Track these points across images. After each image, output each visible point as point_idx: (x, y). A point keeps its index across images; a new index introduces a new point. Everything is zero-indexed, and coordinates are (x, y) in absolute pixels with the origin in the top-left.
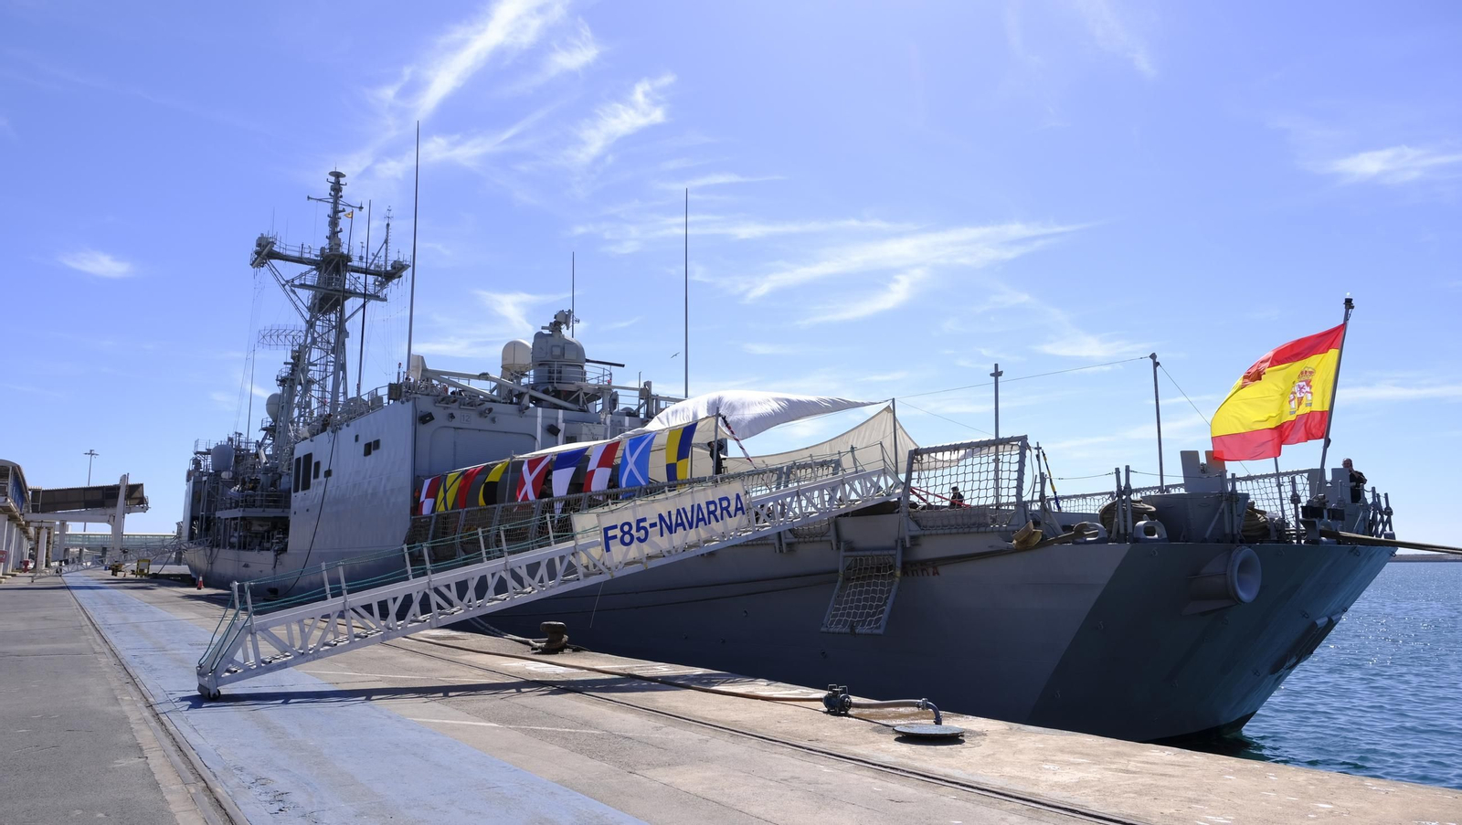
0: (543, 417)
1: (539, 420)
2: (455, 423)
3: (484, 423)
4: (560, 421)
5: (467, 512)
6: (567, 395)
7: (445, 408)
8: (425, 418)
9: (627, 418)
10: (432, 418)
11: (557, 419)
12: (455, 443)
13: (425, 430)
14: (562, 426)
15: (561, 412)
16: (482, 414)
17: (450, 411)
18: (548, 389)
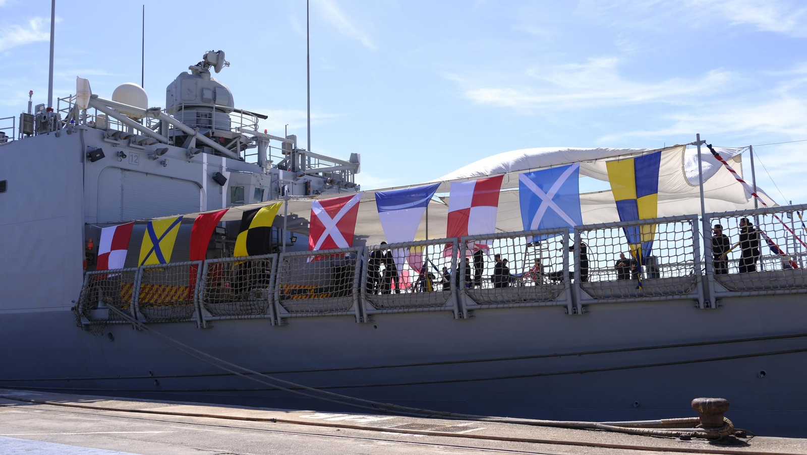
0: (209, 165)
1: (205, 167)
2: (124, 163)
3: (151, 166)
4: (224, 169)
5: (210, 265)
6: (225, 142)
7: (114, 145)
8: (94, 155)
9: (281, 172)
10: (103, 156)
11: (221, 167)
12: (122, 186)
13: (94, 168)
14: (227, 175)
15: (224, 159)
16: (151, 156)
17: (119, 149)
18: (209, 133)
